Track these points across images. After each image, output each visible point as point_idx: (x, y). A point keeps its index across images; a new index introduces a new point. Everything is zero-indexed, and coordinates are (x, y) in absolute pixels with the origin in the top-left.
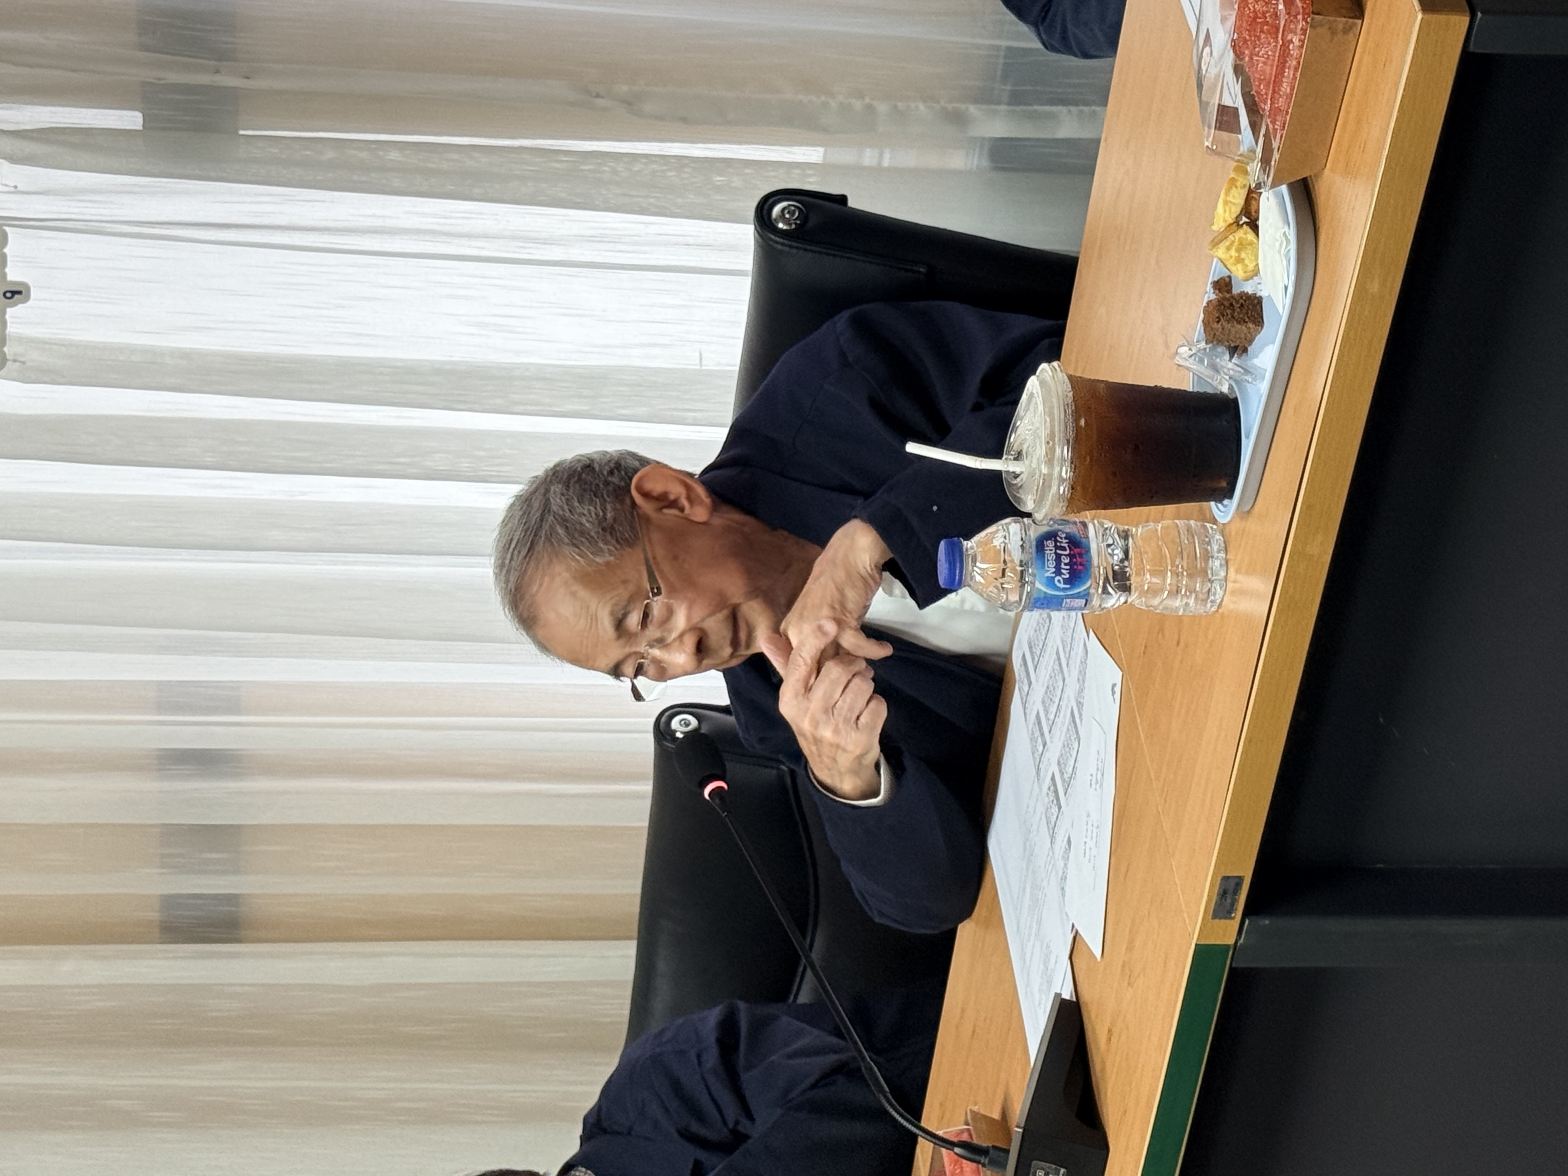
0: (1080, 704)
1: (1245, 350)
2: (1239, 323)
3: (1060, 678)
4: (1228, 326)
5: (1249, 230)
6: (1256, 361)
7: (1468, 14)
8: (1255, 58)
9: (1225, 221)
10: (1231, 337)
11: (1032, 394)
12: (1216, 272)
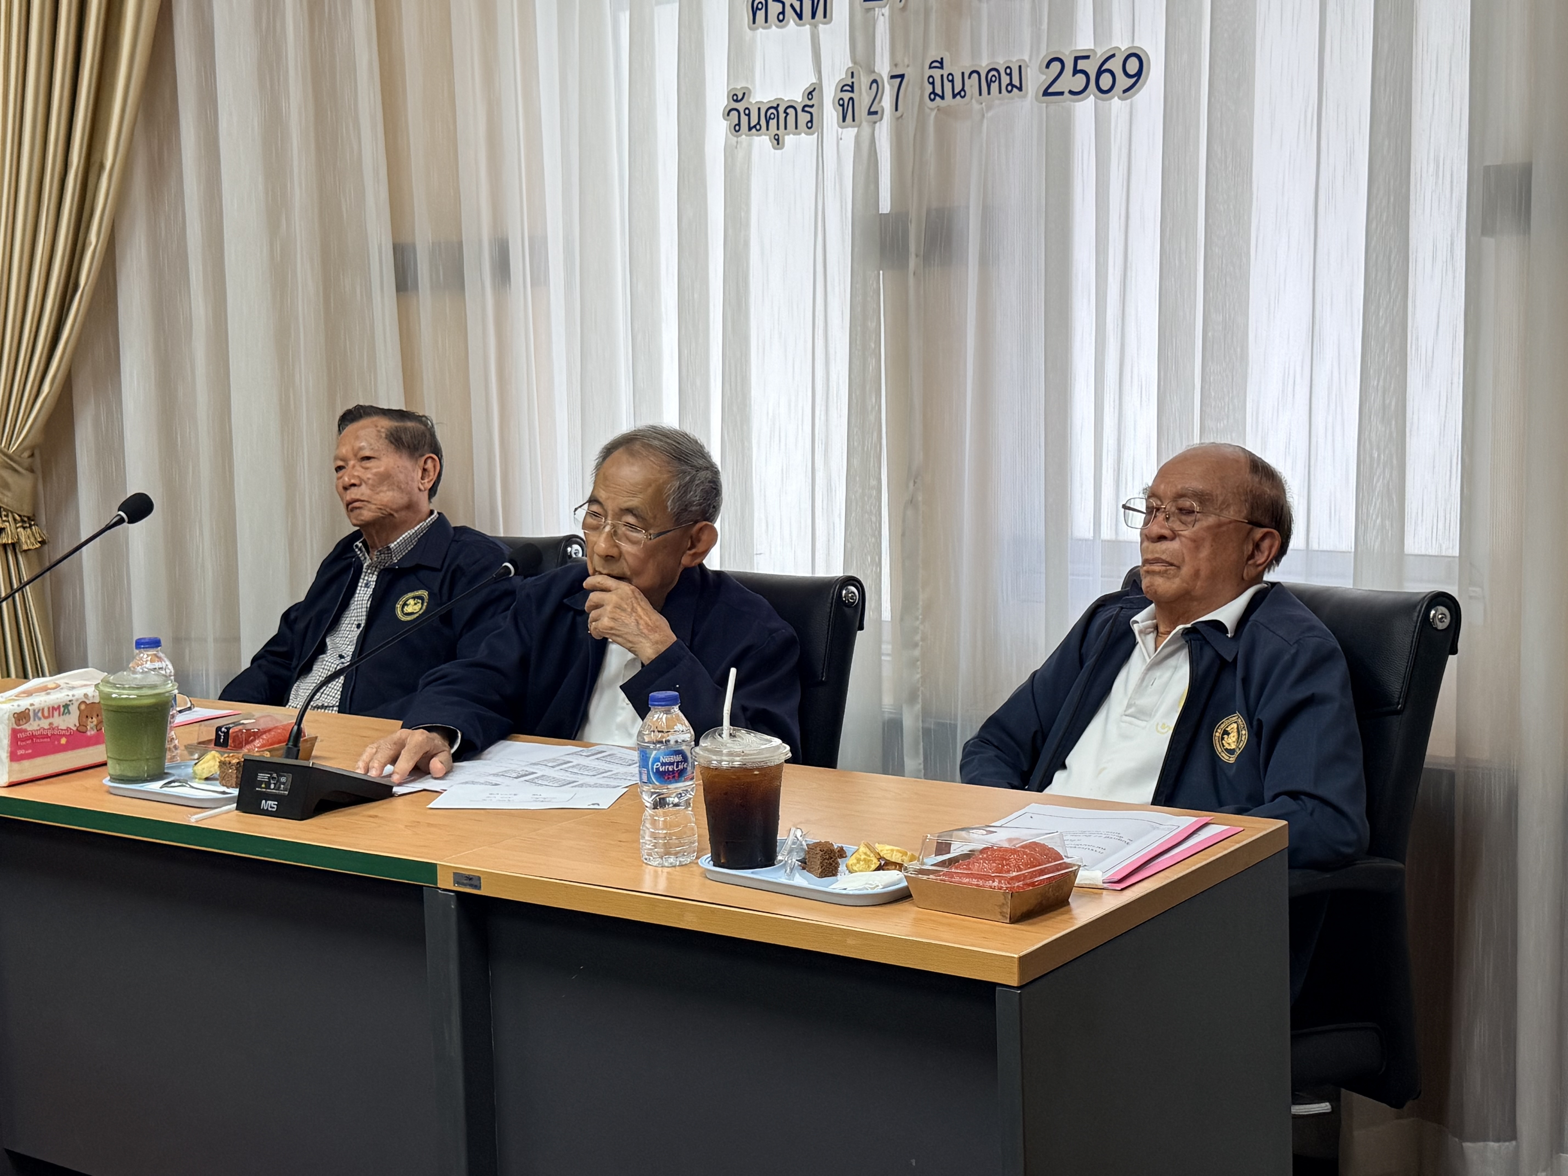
0: (581, 785)
1: (804, 868)
2: (821, 863)
3: (594, 773)
4: (818, 856)
5: (877, 865)
6: (797, 875)
7: (1019, 985)
8: (982, 861)
9: (881, 851)
10: (811, 859)
11: (771, 741)
12: (849, 848)
